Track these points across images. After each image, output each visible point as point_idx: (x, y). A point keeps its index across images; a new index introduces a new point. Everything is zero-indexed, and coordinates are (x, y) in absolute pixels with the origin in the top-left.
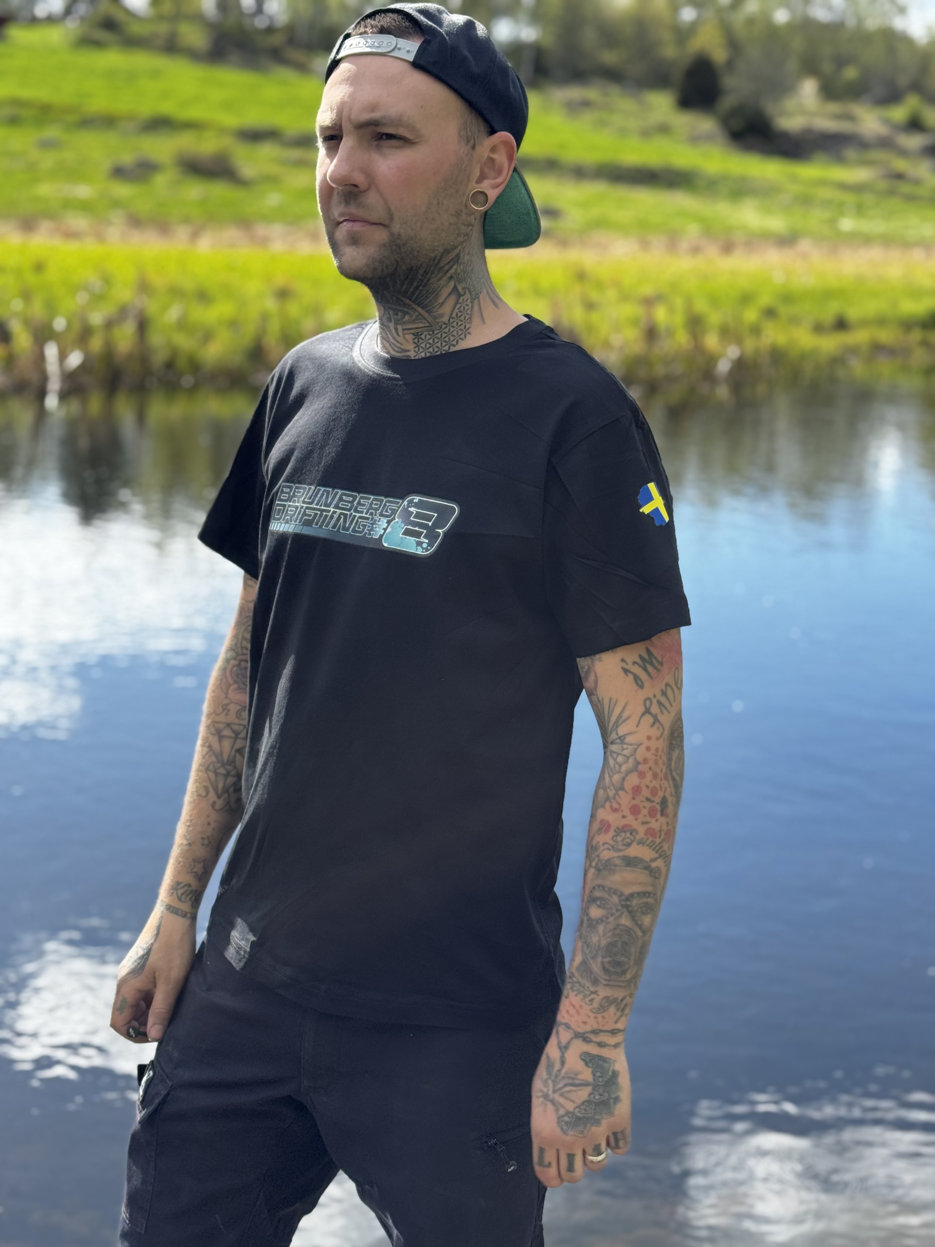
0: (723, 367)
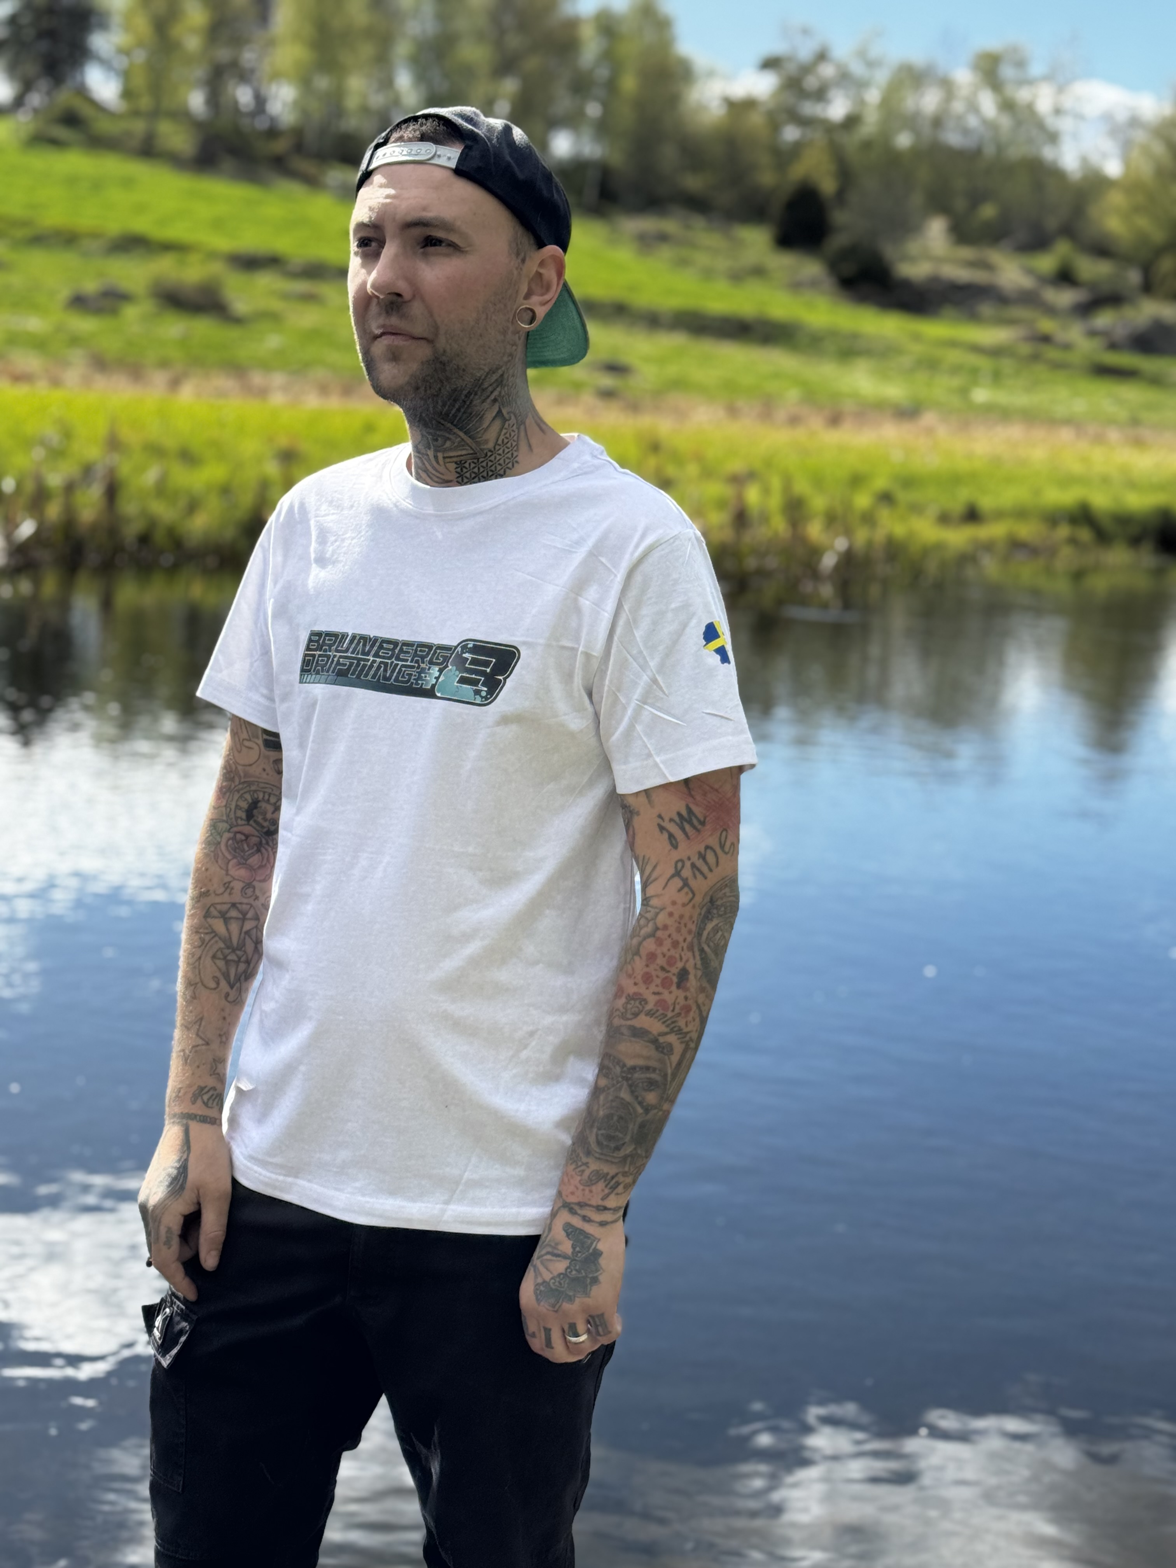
0: (829, 561)
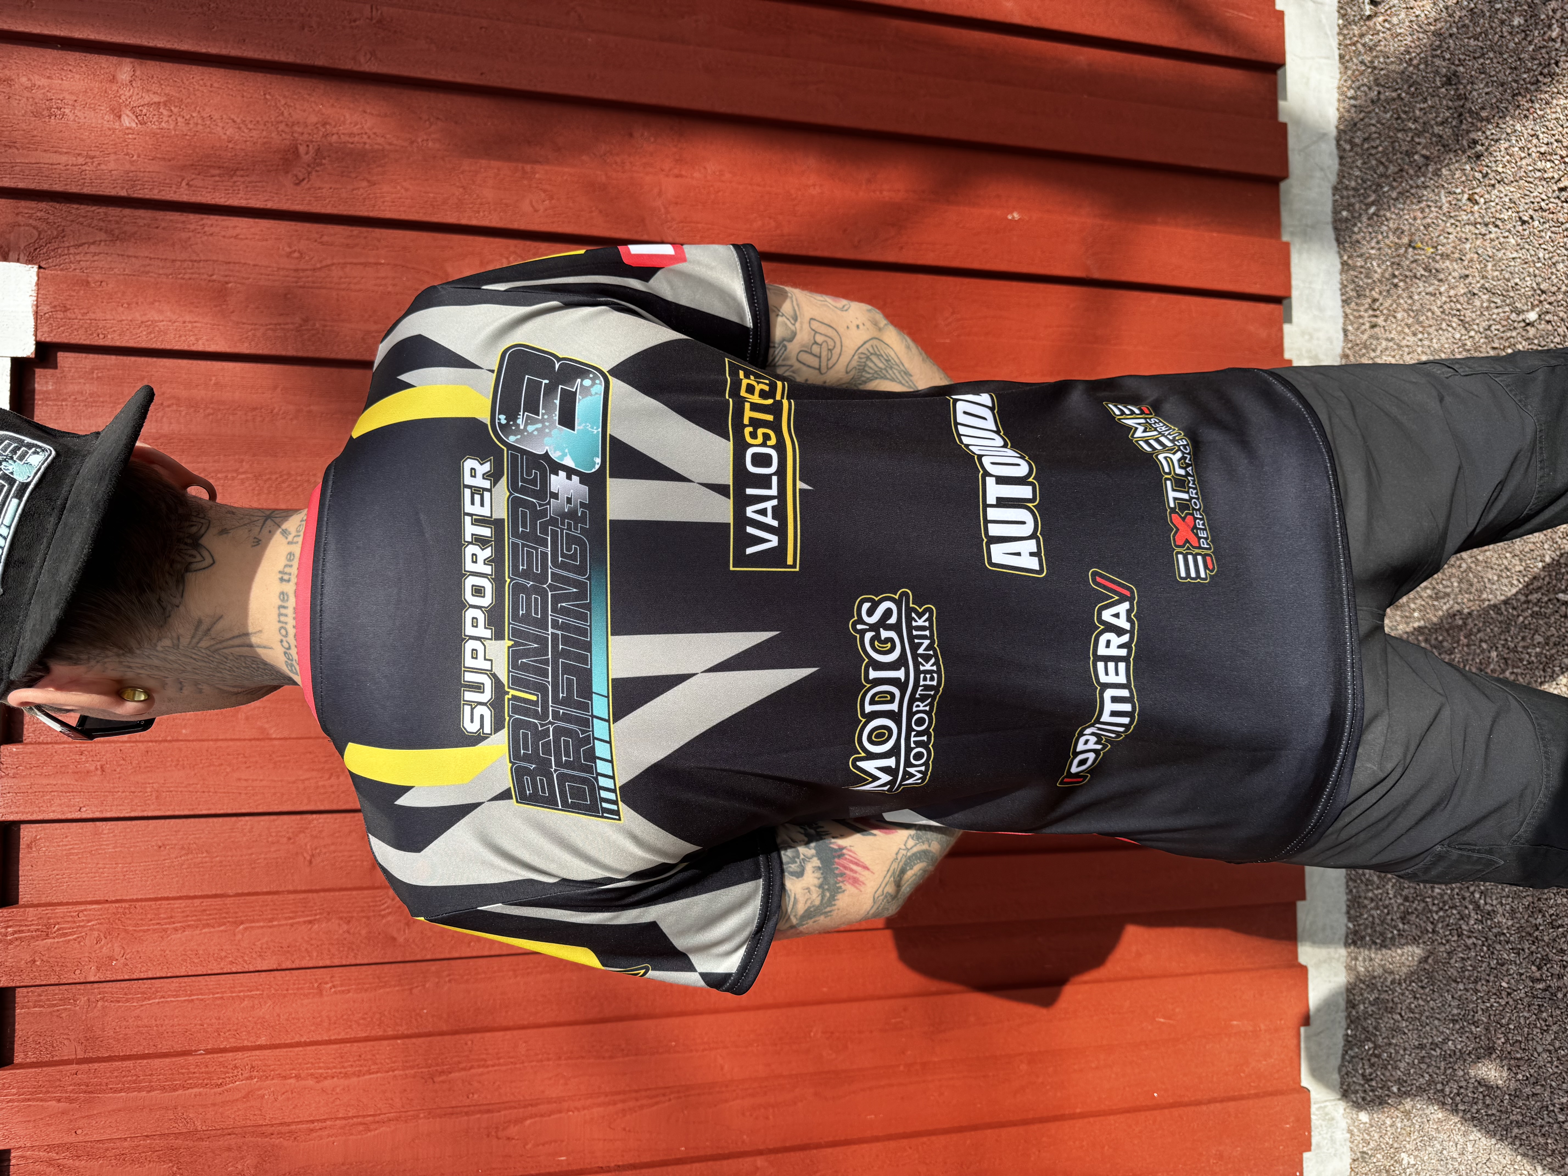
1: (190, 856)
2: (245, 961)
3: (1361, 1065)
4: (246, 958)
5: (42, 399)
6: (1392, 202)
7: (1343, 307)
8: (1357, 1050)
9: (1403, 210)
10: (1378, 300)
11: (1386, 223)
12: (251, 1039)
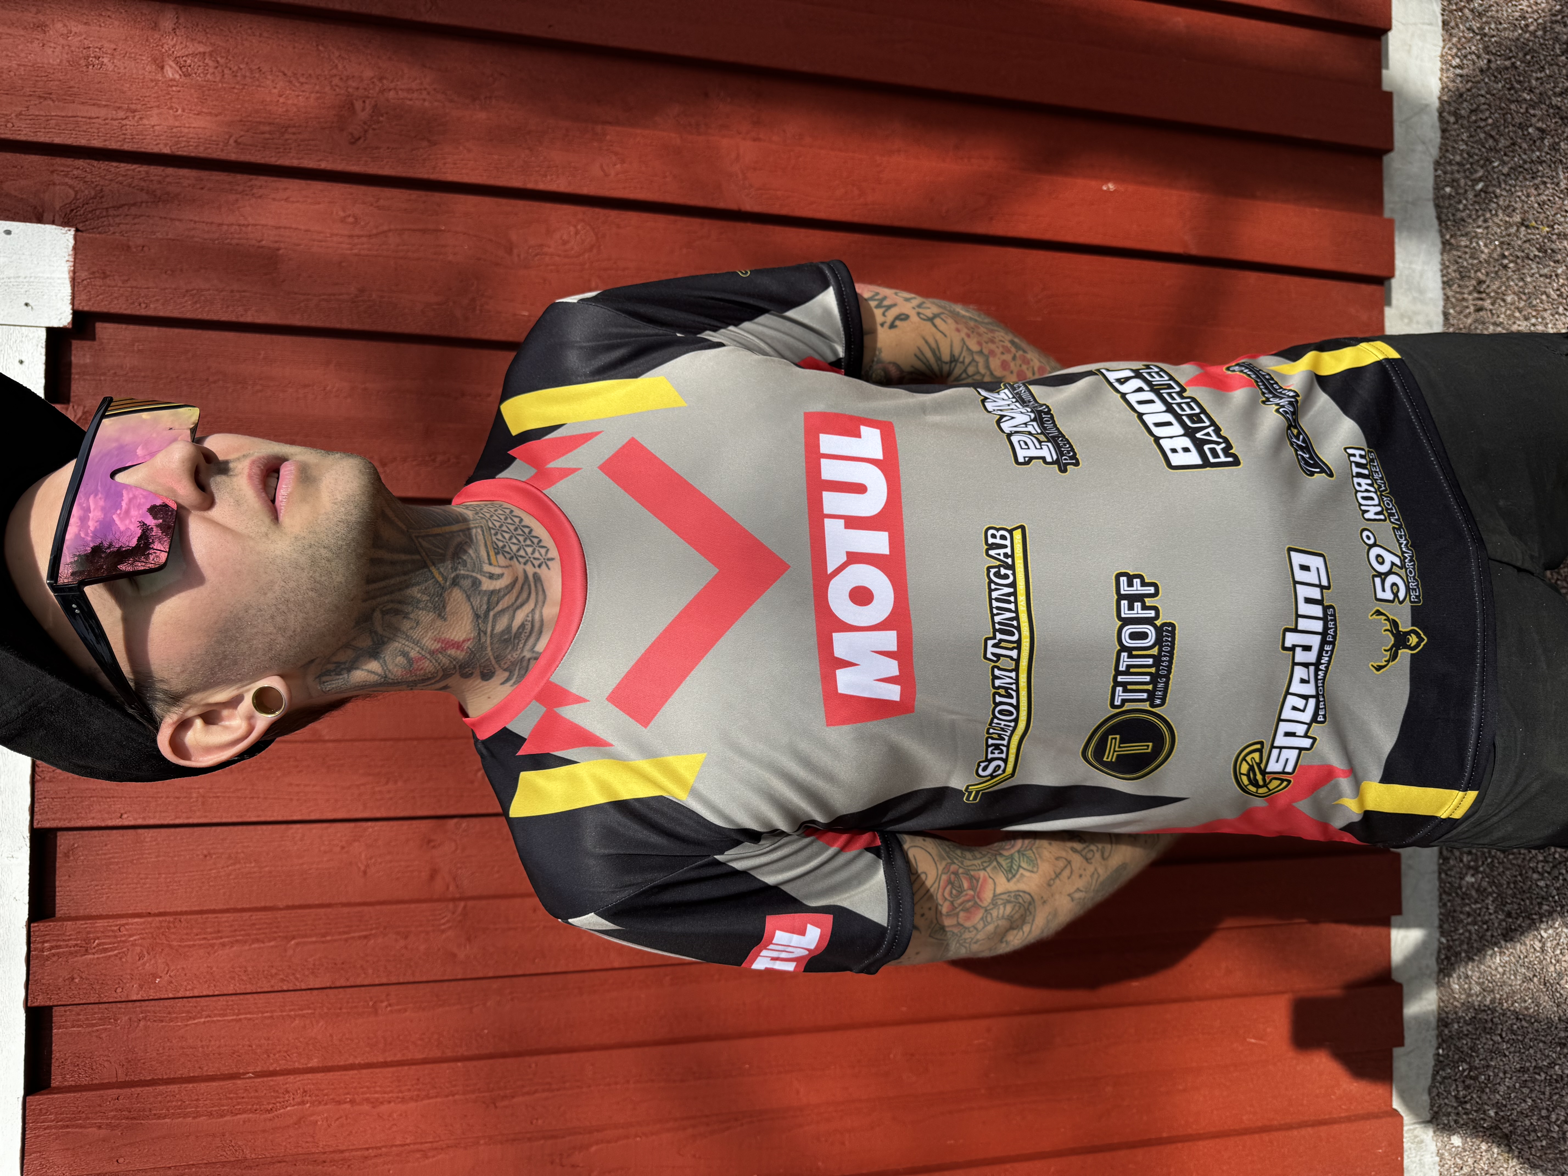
1: (238, 866)
2: (297, 979)
3: (1454, 1086)
4: (298, 976)
5: (78, 373)
6: (1503, 177)
7: (1444, 289)
8: (1449, 1071)
9: (1515, 186)
10: (1484, 282)
11: (1495, 200)
12: (302, 1061)
